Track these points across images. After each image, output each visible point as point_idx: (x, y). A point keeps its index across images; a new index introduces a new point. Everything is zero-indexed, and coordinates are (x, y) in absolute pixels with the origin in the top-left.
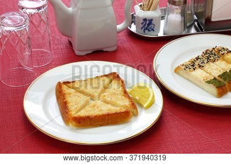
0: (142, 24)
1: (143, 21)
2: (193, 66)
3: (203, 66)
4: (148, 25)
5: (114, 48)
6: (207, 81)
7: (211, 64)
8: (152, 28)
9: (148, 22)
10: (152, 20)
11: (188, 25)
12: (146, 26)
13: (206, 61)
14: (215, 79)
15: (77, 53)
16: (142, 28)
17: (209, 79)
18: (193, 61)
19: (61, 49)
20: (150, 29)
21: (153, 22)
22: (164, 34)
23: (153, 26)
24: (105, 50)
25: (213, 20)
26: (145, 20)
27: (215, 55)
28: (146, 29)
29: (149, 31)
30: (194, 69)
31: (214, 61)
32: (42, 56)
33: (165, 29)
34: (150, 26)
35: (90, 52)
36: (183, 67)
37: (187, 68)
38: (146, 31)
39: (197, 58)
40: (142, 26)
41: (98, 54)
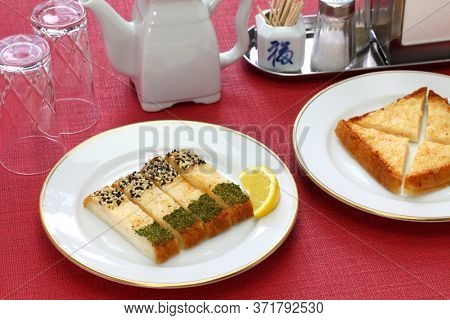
0: (269, 50)
1: (270, 46)
2: (118, 195)
3: (138, 196)
4: (282, 52)
5: (215, 98)
6: (138, 229)
7: (156, 190)
8: (289, 57)
9: (280, 47)
10: (288, 43)
11: (358, 49)
12: (277, 54)
13: (145, 186)
14: (156, 224)
15: (146, 107)
16: (269, 59)
17: (143, 226)
18: (121, 183)
19: (116, 97)
20: (285, 61)
21: (290, 47)
22: (313, 70)
23: (290, 54)
24: (197, 101)
25: (405, 42)
26: (275, 43)
27: (168, 169)
28: (278, 60)
29: (283, 63)
30: (119, 203)
31: (164, 183)
32: (80, 113)
33: (315, 59)
34: (284, 55)
35: (170, 105)
36: (97, 199)
37: (104, 200)
38: (278, 64)
39: (131, 178)
40: (270, 54)
41: (184, 110)
